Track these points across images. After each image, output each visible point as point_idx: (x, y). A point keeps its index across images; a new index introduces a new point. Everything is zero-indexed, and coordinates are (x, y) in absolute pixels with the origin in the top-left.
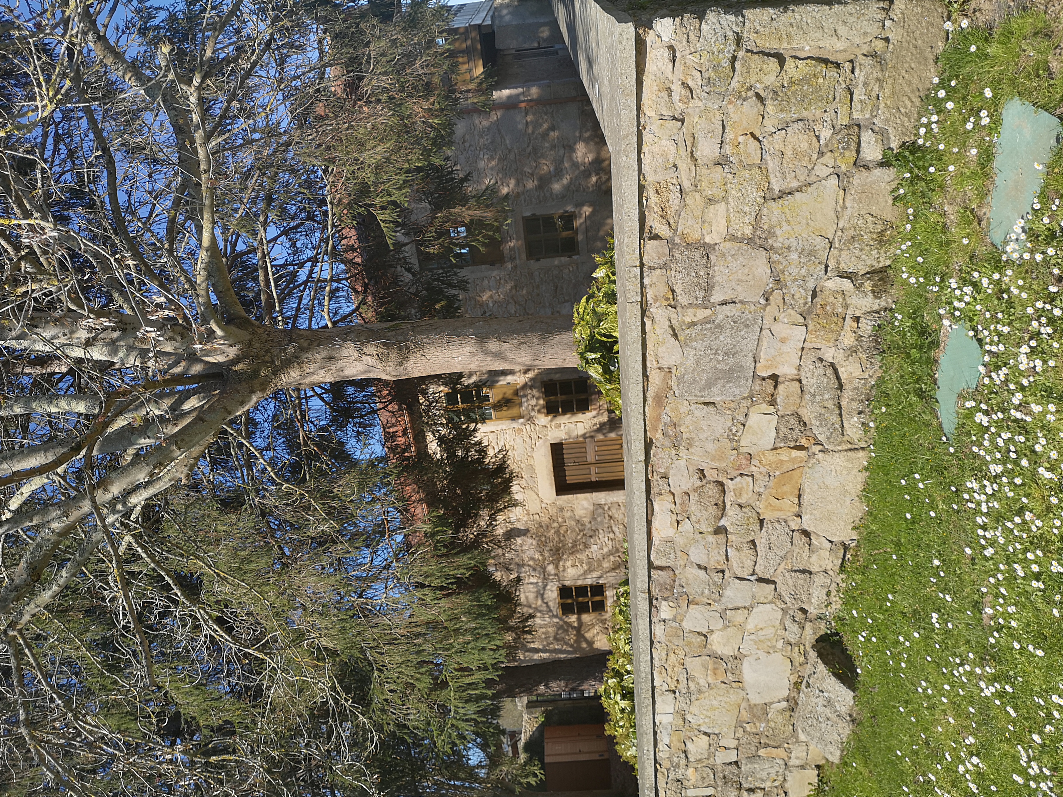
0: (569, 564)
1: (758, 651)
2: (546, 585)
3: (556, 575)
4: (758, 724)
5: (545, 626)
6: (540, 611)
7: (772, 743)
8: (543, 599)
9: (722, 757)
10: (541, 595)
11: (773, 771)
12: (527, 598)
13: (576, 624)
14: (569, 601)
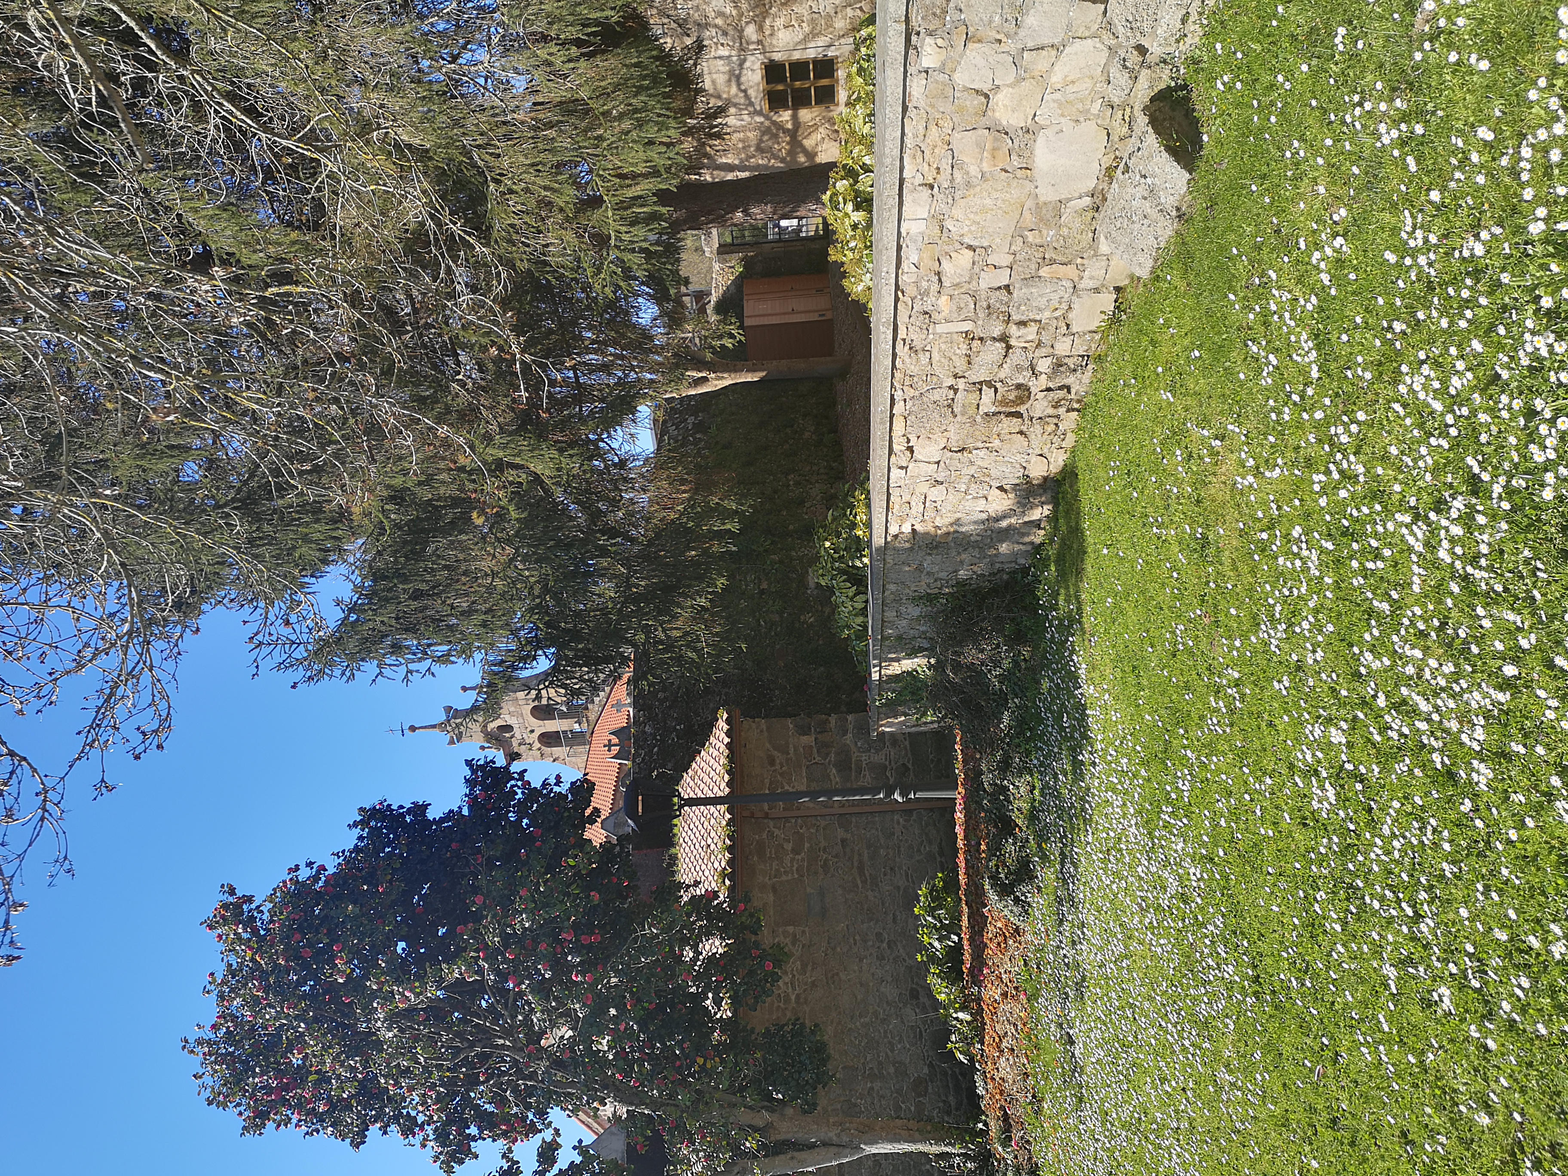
0: (780, 22)
1: (1063, 120)
2: (745, 60)
3: (759, 42)
4: (1045, 232)
5: (743, 129)
6: (735, 105)
7: (1060, 258)
8: (739, 84)
9: (989, 279)
10: (735, 77)
11: (1055, 297)
12: (713, 82)
13: (789, 126)
14: (780, 87)
